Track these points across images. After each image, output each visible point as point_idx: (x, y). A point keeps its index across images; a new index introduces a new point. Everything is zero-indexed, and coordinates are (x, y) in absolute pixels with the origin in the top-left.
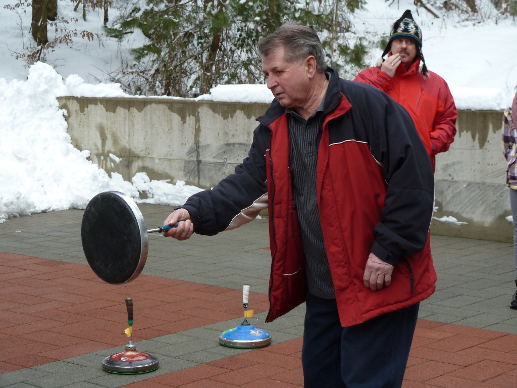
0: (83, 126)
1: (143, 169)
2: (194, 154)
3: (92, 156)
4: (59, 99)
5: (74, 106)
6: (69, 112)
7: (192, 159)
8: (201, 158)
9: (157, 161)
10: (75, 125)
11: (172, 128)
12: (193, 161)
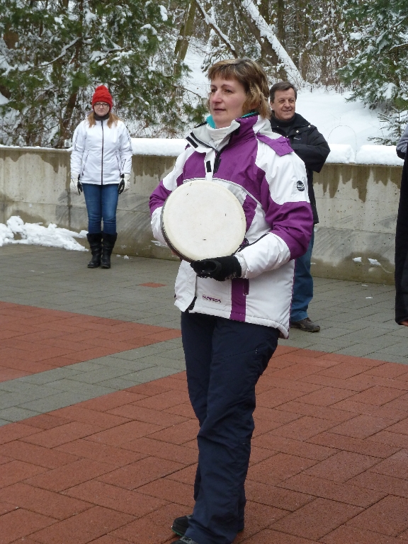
1: (17, 213)
2: (66, 200)
7: (63, 204)
8: (72, 203)
9: (30, 205)
11: (45, 175)
12: (64, 206)
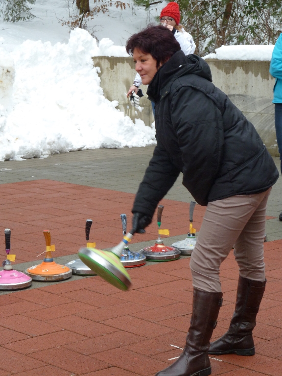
0: (113, 81)
3: (120, 106)
4: (94, 58)
5: (106, 64)
6: (101, 70)
10: (107, 80)
